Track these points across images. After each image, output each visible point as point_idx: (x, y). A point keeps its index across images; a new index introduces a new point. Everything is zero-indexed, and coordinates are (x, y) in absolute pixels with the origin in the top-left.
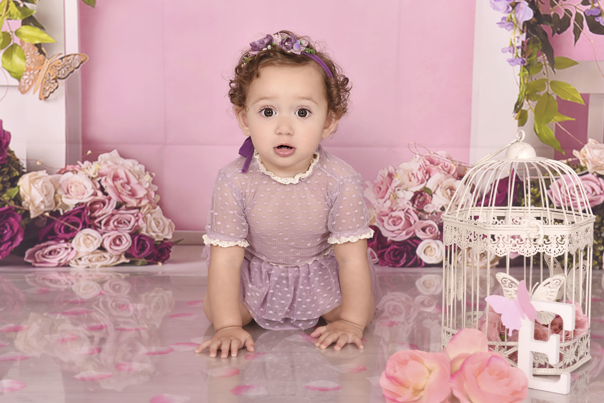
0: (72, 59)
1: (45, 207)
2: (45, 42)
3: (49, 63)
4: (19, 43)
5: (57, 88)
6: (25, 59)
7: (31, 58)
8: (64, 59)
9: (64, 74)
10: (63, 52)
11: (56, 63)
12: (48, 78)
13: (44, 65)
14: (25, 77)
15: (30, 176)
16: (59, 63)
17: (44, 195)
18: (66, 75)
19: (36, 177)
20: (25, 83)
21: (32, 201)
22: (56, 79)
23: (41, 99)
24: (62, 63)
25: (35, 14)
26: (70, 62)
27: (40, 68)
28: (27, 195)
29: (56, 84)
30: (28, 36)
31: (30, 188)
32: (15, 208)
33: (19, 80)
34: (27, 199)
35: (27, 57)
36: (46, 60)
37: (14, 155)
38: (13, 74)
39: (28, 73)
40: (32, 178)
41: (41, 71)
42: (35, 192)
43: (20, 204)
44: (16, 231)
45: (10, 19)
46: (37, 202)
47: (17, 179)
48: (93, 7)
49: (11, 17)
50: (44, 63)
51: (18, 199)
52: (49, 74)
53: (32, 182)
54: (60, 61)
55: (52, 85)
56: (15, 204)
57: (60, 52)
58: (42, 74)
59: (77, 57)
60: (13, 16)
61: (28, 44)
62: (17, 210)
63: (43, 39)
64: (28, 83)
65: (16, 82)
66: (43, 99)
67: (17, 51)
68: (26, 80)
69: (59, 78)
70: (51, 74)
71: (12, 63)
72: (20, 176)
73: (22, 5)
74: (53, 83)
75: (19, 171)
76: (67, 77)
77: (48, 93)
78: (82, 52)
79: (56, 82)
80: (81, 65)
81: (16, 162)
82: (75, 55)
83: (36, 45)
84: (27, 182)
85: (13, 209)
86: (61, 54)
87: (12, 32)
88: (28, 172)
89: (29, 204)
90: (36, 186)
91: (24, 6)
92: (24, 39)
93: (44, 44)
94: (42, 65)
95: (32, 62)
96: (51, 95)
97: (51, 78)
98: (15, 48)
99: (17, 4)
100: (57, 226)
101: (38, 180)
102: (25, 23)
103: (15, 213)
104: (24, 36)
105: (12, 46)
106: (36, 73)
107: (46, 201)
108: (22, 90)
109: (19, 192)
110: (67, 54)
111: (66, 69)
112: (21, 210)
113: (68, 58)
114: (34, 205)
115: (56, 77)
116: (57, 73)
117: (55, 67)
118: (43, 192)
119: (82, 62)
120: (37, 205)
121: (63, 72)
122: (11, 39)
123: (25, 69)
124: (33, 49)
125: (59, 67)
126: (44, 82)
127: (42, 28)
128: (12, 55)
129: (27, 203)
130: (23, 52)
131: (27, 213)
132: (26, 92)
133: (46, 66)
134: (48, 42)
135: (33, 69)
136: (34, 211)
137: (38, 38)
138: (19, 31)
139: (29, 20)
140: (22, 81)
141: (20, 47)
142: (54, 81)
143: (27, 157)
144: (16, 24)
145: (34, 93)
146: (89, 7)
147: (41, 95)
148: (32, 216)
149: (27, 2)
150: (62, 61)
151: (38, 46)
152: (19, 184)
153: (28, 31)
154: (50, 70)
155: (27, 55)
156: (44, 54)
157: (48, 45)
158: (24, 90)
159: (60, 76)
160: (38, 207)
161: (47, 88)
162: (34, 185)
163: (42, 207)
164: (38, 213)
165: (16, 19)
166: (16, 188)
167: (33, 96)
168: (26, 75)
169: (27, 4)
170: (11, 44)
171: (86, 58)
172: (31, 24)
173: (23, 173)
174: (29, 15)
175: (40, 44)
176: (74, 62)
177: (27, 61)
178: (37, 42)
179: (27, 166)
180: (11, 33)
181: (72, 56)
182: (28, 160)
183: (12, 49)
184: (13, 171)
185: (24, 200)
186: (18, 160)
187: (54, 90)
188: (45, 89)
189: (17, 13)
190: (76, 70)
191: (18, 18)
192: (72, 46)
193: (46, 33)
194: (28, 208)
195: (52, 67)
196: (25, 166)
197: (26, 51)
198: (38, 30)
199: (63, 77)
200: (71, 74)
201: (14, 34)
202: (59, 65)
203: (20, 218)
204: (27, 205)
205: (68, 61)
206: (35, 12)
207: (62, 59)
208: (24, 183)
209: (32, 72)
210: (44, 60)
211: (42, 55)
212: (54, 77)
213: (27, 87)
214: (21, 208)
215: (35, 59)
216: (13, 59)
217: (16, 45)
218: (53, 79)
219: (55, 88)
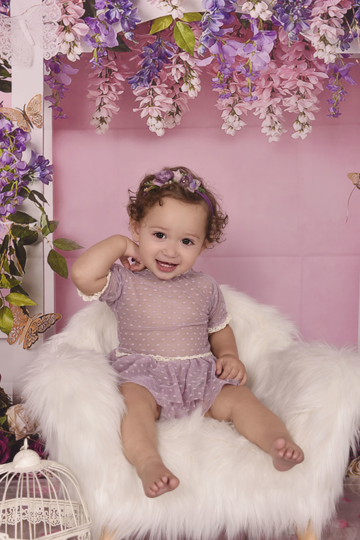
0: (49, 318)
1: (27, 431)
2: (29, 305)
3: (31, 321)
4: (8, 306)
5: (37, 340)
6: (13, 318)
7: (18, 317)
8: (43, 318)
9: (43, 329)
10: (43, 313)
11: (36, 321)
12: (30, 332)
13: (28, 322)
14: (13, 332)
15: (16, 408)
16: (39, 321)
17: (26, 422)
18: (44, 330)
19: (20, 408)
20: (12, 336)
21: (17, 427)
22: (36, 333)
23: (24, 348)
24: (41, 321)
25: (21, 284)
26: (48, 319)
27: (24, 325)
28: (13, 422)
29: (37, 337)
30: (15, 301)
31: (16, 416)
32: (4, 432)
33: (8, 335)
34: (13, 425)
35: (14, 317)
36: (29, 318)
37: (3, 391)
38: (3, 330)
39: (15, 329)
40: (16, 409)
41: (25, 327)
42: (19, 420)
43: (8, 430)
44: (4, 451)
45: (2, 288)
46: (21, 428)
47: (5, 410)
48: (67, 279)
49: (3, 287)
50: (27, 321)
51: (6, 426)
52: (31, 329)
53: (17, 412)
54: (40, 319)
55: (34, 338)
56: (4, 430)
57: (40, 313)
58: (26, 329)
59: (53, 316)
60: (4, 286)
61: (15, 306)
62: (6, 434)
63: (27, 303)
64: (15, 336)
65: (5, 336)
66: (26, 348)
67: (7, 312)
68: (13, 334)
69: (39, 332)
70: (33, 330)
71: (2, 321)
72: (8, 408)
73: (11, 277)
74: (34, 336)
75: (7, 404)
76: (45, 331)
77: (30, 343)
78: (57, 312)
79: (37, 335)
80: (56, 322)
81: (5, 397)
82: (52, 314)
83: (21, 307)
84: (13, 412)
85: (3, 433)
86: (40, 314)
87: (3, 297)
88: (14, 404)
89: (15, 430)
90: (20, 415)
91: (13, 277)
92: (12, 303)
93: (28, 306)
94: (26, 322)
95: (18, 320)
96: (33, 345)
97: (33, 332)
98: (6, 309)
99: (7, 277)
100: (36, 447)
101: (22, 411)
102: (12, 291)
103: (4, 437)
104: (12, 301)
105: (3, 308)
106: (20, 328)
107: (28, 427)
108: (10, 341)
109: (7, 419)
110: (45, 314)
111: (44, 325)
112: (8, 434)
113: (46, 317)
114: (18, 430)
115: (37, 331)
116: (37, 328)
117: (36, 323)
118: (26, 420)
119: (57, 320)
120: (20, 431)
121: (42, 328)
122: (2, 303)
123: (13, 326)
124: (19, 310)
125: (39, 323)
126: (27, 335)
127: (26, 294)
128: (3, 315)
129: (13, 428)
130: (12, 312)
131: (13, 436)
132: (13, 343)
133: (29, 323)
134: (31, 305)
135: (19, 326)
136: (18, 435)
137: (23, 302)
138: (9, 296)
139: (17, 289)
140: (10, 335)
141: (9, 309)
142: (35, 335)
143: (13, 393)
144: (6, 292)
145: (19, 344)
146: (63, 278)
147: (25, 345)
148: (17, 439)
149: (15, 275)
150: (41, 319)
151: (23, 308)
152: (7, 414)
153: (15, 297)
154: (32, 326)
155: (15, 315)
156: (28, 314)
157: (30, 308)
158: (12, 341)
159: (39, 331)
160: (22, 432)
161: (30, 340)
162: (18, 414)
163: (25, 432)
164: (21, 436)
165: (6, 288)
166: (5, 417)
167: (19, 346)
168: (14, 330)
169: (15, 276)
170: (3, 306)
171: (60, 317)
172: (18, 291)
173: (11, 405)
174: (17, 285)
175: (25, 306)
176: (50, 320)
177: (14, 319)
178: (23, 305)
179: (13, 400)
180: (2, 299)
181: (50, 315)
182: (14, 396)
183: (3, 310)
184: (2, 404)
185: (11, 427)
186: (6, 395)
187: (35, 341)
188: (28, 340)
189: (7, 283)
190: (52, 326)
191: (8, 287)
192: (49, 307)
193: (29, 298)
194: (14, 432)
195: (33, 324)
196: (12, 400)
197: (13, 312)
198: (23, 296)
199: (42, 331)
200: (48, 329)
201: (4, 299)
202: (39, 322)
203: (7, 440)
204: (13, 430)
205: (46, 319)
206: (21, 282)
207: (41, 317)
208: (11, 413)
209: (18, 328)
210: (28, 318)
211: (26, 315)
212: (35, 331)
213: (14, 339)
214: (9, 433)
215: (20, 318)
216: (3, 318)
217: (6, 307)
218: (34, 333)
219: (35, 340)
